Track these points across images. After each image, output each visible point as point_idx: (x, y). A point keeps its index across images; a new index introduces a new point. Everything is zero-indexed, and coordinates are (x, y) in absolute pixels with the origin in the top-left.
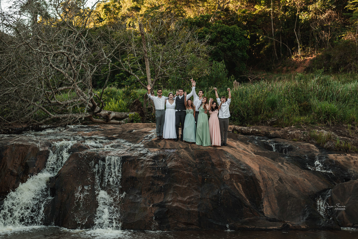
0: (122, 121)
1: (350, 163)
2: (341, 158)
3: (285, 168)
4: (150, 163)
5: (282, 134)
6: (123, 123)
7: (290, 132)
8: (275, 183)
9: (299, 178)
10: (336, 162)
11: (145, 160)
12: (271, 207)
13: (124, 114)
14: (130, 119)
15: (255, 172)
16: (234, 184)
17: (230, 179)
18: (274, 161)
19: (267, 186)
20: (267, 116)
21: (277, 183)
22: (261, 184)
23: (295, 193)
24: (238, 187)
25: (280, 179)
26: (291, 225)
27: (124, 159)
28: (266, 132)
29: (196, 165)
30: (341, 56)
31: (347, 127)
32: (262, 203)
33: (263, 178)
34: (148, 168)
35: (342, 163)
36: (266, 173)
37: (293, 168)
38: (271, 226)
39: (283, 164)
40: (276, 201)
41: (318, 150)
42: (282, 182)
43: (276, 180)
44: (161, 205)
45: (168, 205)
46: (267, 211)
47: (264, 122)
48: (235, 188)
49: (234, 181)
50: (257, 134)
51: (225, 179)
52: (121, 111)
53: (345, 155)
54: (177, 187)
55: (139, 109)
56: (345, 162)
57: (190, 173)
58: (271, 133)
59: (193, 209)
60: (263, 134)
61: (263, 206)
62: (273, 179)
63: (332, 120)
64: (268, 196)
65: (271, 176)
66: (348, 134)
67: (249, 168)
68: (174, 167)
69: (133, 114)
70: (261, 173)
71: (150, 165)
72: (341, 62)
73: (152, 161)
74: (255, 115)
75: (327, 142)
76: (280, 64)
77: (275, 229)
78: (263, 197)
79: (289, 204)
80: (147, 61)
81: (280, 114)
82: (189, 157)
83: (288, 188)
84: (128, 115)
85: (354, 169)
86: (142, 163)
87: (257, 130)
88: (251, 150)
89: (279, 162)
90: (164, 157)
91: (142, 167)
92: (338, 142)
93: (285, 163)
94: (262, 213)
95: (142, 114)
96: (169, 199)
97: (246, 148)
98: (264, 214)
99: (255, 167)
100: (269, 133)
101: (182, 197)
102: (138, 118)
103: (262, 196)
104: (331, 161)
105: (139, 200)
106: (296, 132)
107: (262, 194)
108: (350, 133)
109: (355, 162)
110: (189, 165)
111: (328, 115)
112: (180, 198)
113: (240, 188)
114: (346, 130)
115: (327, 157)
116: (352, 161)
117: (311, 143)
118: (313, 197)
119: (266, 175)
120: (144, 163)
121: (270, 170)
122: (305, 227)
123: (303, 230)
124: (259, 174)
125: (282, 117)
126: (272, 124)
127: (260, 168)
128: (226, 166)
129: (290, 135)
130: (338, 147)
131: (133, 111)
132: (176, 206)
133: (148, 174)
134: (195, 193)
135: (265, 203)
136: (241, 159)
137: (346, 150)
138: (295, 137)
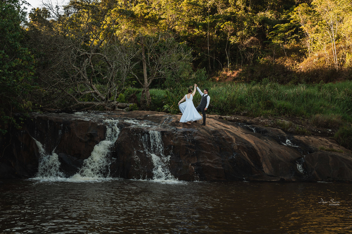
0: (124, 110)
1: (310, 142)
2: (302, 138)
3: (270, 143)
4: (182, 136)
5: (256, 122)
6: (125, 111)
7: (261, 121)
8: (267, 152)
9: (282, 150)
10: (301, 141)
11: (177, 134)
12: (268, 167)
13: (125, 104)
14: (130, 108)
15: (253, 145)
16: (242, 152)
17: (238, 149)
18: (260, 138)
19: (263, 154)
20: (241, 109)
21: (269, 152)
22: (259, 153)
23: (282, 159)
24: (245, 154)
25: (270, 150)
26: (286, 179)
27: (163, 133)
28: (244, 120)
29: (213, 139)
30: (262, 71)
31: (299, 119)
32: (262, 165)
33: (260, 149)
34: (181, 139)
35: (304, 142)
36: (260, 146)
37: (274, 143)
38: (273, 179)
39: (267, 141)
40: (270, 164)
41: (284, 133)
42: (272, 152)
43: (268, 150)
44: (198, 164)
45: (202, 165)
46: (266, 171)
47: (238, 113)
48: (243, 154)
49: (241, 150)
50: (238, 121)
51: (235, 149)
52: (123, 102)
53: (304, 136)
54: (205, 153)
55: (136, 101)
56: (306, 141)
57: (211, 144)
58: (247, 121)
59: (219, 168)
60: (242, 121)
61: (263, 167)
62: (266, 150)
63: (289, 113)
64: (265, 161)
65: (264, 148)
66: (301, 123)
67: (248, 142)
68: (199, 139)
69: (132, 104)
70: (257, 146)
71: (182, 138)
72: (262, 76)
73: (183, 135)
74: (230, 108)
75: (289, 127)
76: (213, 75)
77: (276, 181)
78: (261, 162)
79: (280, 166)
80: (145, 65)
81: (249, 109)
82: (207, 133)
83: (277, 156)
84: (128, 105)
85: (313, 145)
86: (176, 136)
87: (238, 118)
88: (242, 131)
89: (264, 139)
90: (189, 132)
91: (177, 139)
92: (298, 128)
93: (268, 140)
94: (263, 171)
95: (139, 105)
96: (201, 161)
97: (238, 130)
98: (264, 172)
99: (252, 142)
100: (246, 121)
101: (209, 159)
102: (136, 108)
103: (261, 160)
104: (297, 140)
105: (180, 161)
106: (265, 121)
107: (260, 159)
108: (303, 123)
109: (312, 141)
110: (209, 139)
111: (286, 110)
112: (208, 160)
113: (246, 155)
114: (300, 121)
115: (294, 138)
116: (310, 140)
117: (278, 128)
118: (294, 162)
119: (260, 147)
120: (177, 136)
121: (262, 144)
122: (294, 180)
123: (293, 182)
124: (256, 146)
125: (251, 110)
126: (244, 115)
127: (255, 143)
128: (233, 140)
129: (261, 123)
130: (297, 131)
131: (131, 103)
132: (208, 165)
133: (182, 144)
134: (217, 158)
135: (264, 166)
136: (241, 137)
137: (303, 134)
138: (264, 124)
